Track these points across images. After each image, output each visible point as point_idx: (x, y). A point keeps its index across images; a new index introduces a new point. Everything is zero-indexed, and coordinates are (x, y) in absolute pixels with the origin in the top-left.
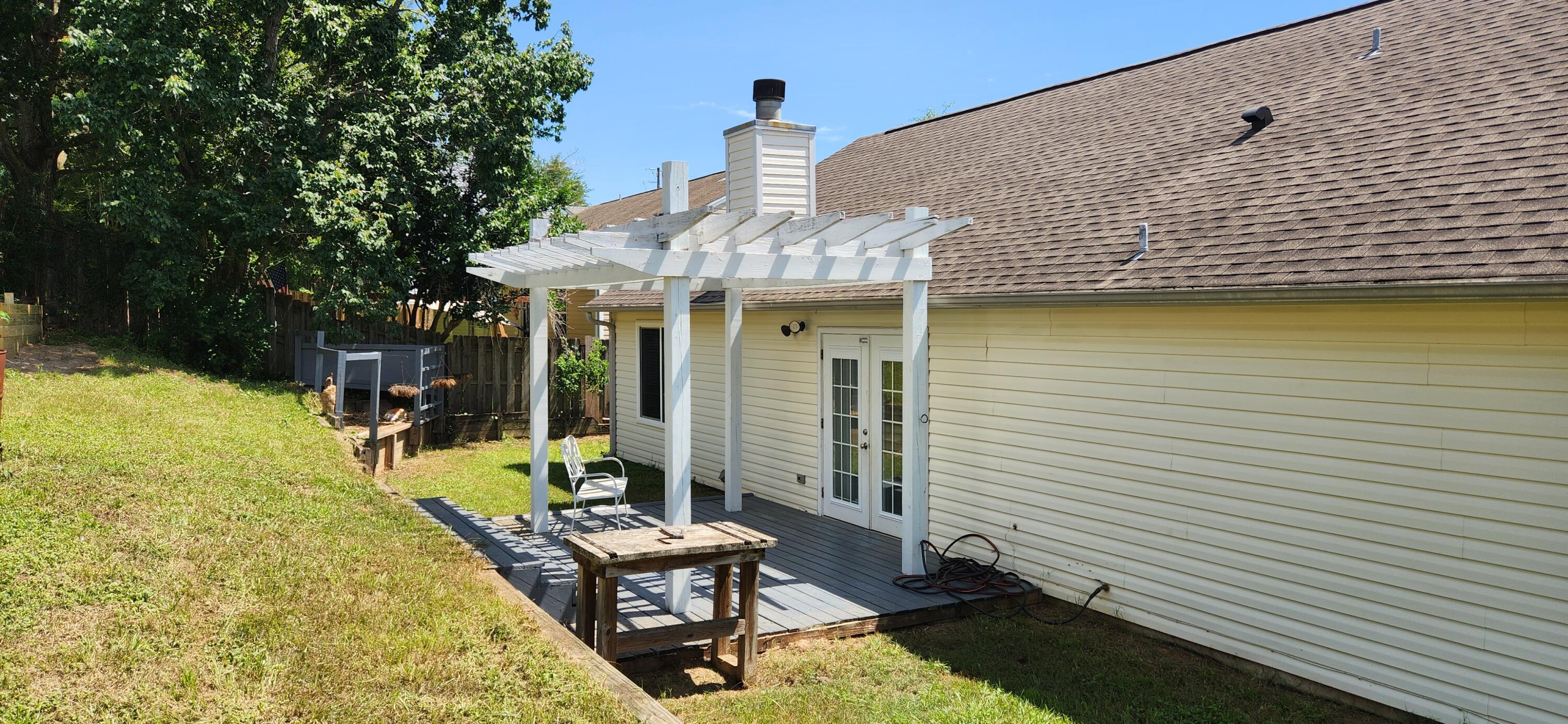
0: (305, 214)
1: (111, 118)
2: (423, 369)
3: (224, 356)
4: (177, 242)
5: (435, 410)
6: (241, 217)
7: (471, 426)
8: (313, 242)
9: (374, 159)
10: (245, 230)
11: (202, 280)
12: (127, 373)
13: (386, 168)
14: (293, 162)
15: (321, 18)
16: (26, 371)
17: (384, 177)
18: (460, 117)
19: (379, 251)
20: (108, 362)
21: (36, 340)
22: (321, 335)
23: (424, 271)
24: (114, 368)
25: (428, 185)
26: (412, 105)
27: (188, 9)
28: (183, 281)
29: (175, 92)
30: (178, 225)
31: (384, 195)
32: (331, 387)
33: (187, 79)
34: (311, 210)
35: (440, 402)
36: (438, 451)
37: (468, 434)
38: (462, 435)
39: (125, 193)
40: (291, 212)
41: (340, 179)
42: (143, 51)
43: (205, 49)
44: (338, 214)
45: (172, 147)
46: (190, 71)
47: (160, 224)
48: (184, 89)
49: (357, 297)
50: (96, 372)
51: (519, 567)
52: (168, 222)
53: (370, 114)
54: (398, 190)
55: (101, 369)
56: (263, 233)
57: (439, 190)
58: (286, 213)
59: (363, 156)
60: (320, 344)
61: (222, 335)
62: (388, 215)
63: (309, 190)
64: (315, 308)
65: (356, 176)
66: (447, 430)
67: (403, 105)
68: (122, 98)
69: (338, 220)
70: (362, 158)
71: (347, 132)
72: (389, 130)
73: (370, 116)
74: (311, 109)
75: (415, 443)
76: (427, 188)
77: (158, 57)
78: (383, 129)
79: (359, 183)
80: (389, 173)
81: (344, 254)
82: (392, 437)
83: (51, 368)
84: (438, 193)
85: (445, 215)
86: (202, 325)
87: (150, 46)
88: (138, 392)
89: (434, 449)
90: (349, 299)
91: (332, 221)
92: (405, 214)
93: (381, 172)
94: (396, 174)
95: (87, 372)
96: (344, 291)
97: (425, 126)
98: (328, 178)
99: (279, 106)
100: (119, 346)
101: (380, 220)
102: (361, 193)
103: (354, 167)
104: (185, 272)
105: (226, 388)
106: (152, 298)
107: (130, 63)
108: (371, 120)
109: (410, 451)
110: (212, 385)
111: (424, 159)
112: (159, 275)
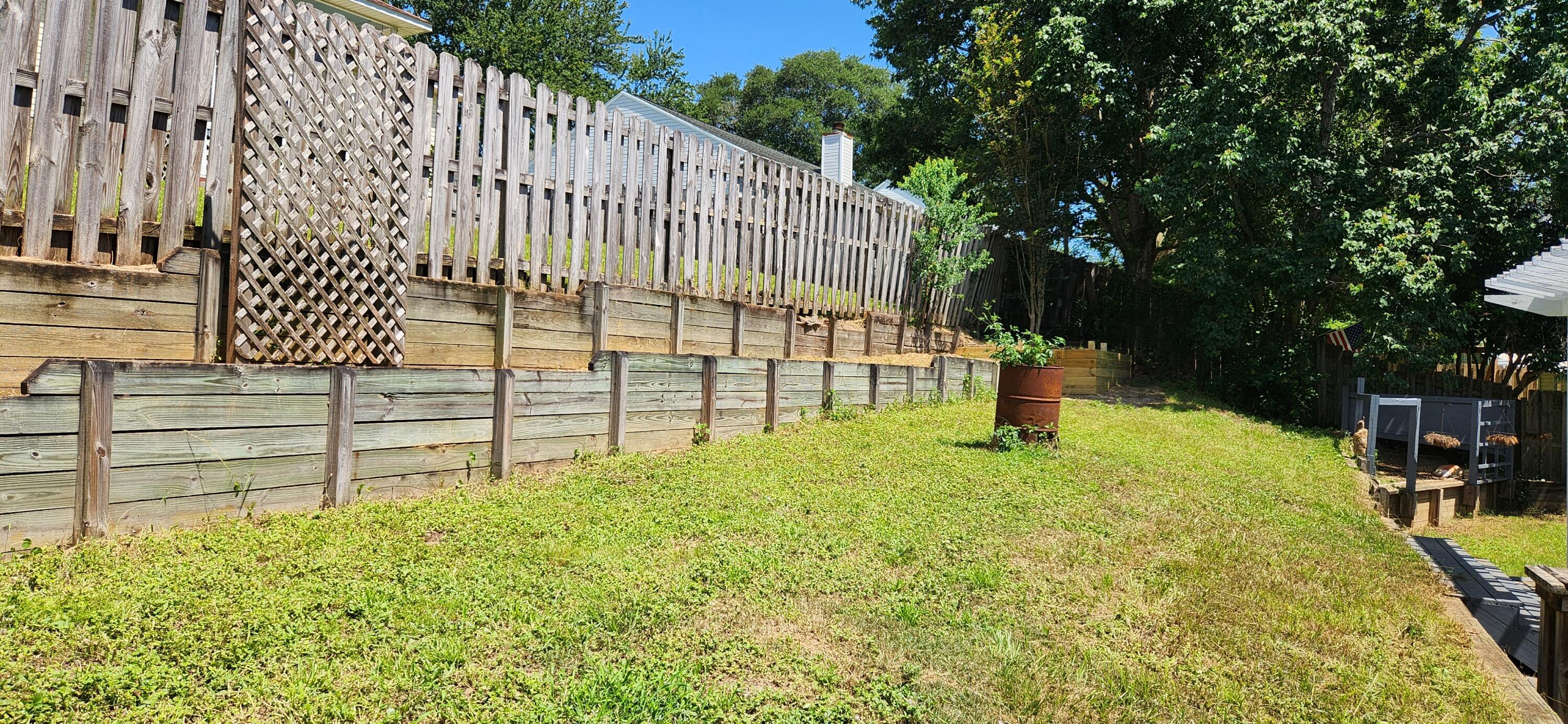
0: (1348, 262)
1: (1178, 195)
2: (1481, 423)
3: (1273, 402)
4: (1232, 297)
5: (1502, 472)
6: (1287, 271)
7: (1549, 495)
8: (1355, 289)
9: (1427, 201)
10: (1291, 282)
11: (1258, 332)
12: (1183, 410)
13: (1440, 209)
14: (1341, 213)
15: (1367, 69)
16: (1109, 403)
17: (1437, 218)
18: (1530, 142)
19: (1426, 295)
20: (1172, 400)
21: (1124, 382)
22: (1361, 382)
23: (1489, 316)
24: (1175, 405)
25: (1493, 222)
26: (1474, 139)
27: (1242, 90)
28: (1236, 331)
29: (1228, 164)
30: (1232, 282)
31: (1435, 237)
32: (1363, 430)
33: (1240, 151)
34: (1355, 258)
35: (1508, 464)
36: (1500, 517)
37: (1545, 504)
38: (1538, 504)
39: (1189, 257)
40: (1336, 263)
41: (1386, 225)
42: (1204, 134)
43: (1257, 123)
44: (1382, 261)
45: (1229, 213)
46: (1243, 143)
47: (1216, 281)
48: (1235, 160)
49: (1402, 343)
50: (1160, 407)
51: (1490, 602)
52: (1223, 279)
53: (1423, 156)
54: (1453, 230)
55: (1165, 405)
56: (1308, 284)
57: (1507, 225)
58: (1330, 264)
59: (1414, 199)
60: (1361, 390)
61: (1271, 382)
62: (1439, 257)
63: (1353, 239)
64: (1356, 355)
65: (1405, 221)
66: (1516, 496)
67: (1465, 140)
68: (1187, 176)
69: (1381, 267)
70: (1411, 202)
71: (1397, 177)
72: (1446, 168)
73: (1424, 158)
74: (1362, 160)
75: (1470, 504)
76: (1493, 226)
77: (1216, 137)
78: (1439, 167)
79: (1408, 227)
80: (1444, 214)
81: (1388, 300)
82: (1437, 491)
83: (1127, 400)
84: (1504, 230)
85: (1514, 253)
86: (1253, 372)
87: (1210, 128)
88: (1188, 424)
89: (1497, 514)
90: (1391, 345)
91: (1376, 268)
92: (1459, 255)
93: (1434, 214)
94: (1452, 213)
95: (1154, 407)
96: (1385, 337)
97: (1487, 159)
98: (1374, 225)
99: (1329, 163)
100: (1185, 389)
101: (1429, 263)
102: (1410, 237)
103: (1404, 211)
104: (1239, 324)
105: (1268, 428)
106: (1209, 347)
107: (1195, 146)
108: (1424, 162)
109: (1464, 510)
110: (1256, 425)
111: (1489, 195)
112: (1215, 326)
